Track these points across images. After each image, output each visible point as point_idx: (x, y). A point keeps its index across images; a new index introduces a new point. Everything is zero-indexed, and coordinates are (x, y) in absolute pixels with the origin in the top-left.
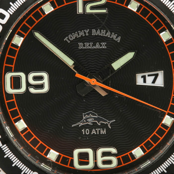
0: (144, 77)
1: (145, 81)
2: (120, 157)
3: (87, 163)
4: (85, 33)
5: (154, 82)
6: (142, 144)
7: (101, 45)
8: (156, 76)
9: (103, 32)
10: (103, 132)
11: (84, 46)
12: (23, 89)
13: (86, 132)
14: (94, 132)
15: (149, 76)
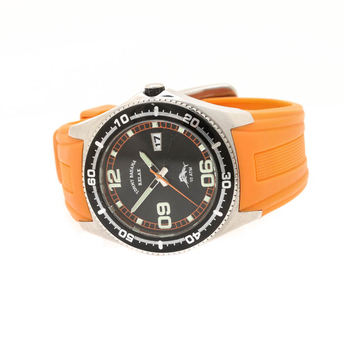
0: (157, 145)
1: (159, 144)
2: (205, 158)
3: (210, 178)
4: (132, 182)
5: (159, 139)
6: (197, 145)
7: (139, 172)
8: (155, 137)
9: (131, 171)
10: (191, 169)
11: (140, 182)
12: (169, 218)
13: (191, 179)
14: (191, 175)
15: (155, 142)
